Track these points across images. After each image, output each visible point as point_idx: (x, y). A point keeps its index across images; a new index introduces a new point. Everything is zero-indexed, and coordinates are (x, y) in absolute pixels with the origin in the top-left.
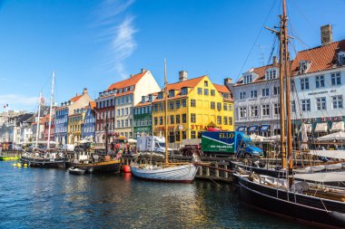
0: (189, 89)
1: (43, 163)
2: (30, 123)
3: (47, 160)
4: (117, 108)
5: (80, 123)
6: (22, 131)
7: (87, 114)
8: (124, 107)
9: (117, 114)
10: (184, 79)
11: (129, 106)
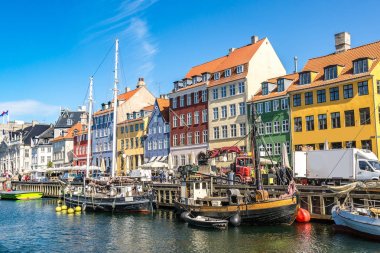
0: (370, 62)
1: (113, 204)
2: (46, 139)
3: (118, 200)
4: (211, 106)
5: (140, 134)
6: (34, 153)
7: (151, 119)
8: (227, 103)
9: (211, 116)
10: (347, 47)
11: (237, 101)
